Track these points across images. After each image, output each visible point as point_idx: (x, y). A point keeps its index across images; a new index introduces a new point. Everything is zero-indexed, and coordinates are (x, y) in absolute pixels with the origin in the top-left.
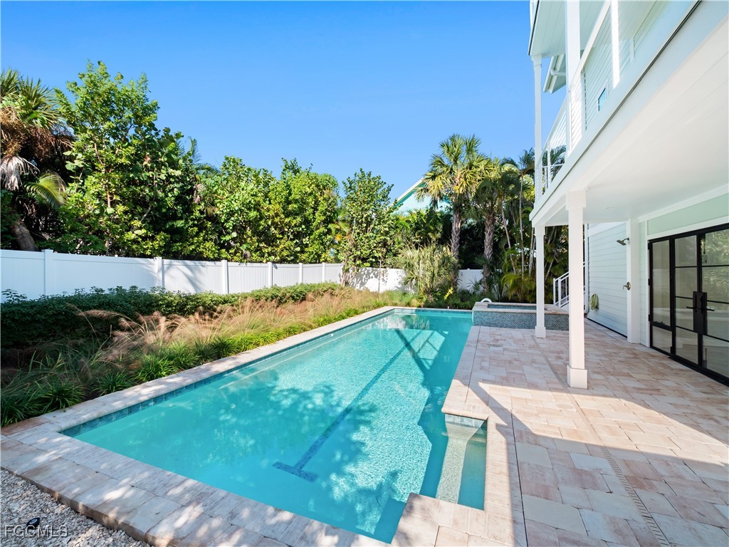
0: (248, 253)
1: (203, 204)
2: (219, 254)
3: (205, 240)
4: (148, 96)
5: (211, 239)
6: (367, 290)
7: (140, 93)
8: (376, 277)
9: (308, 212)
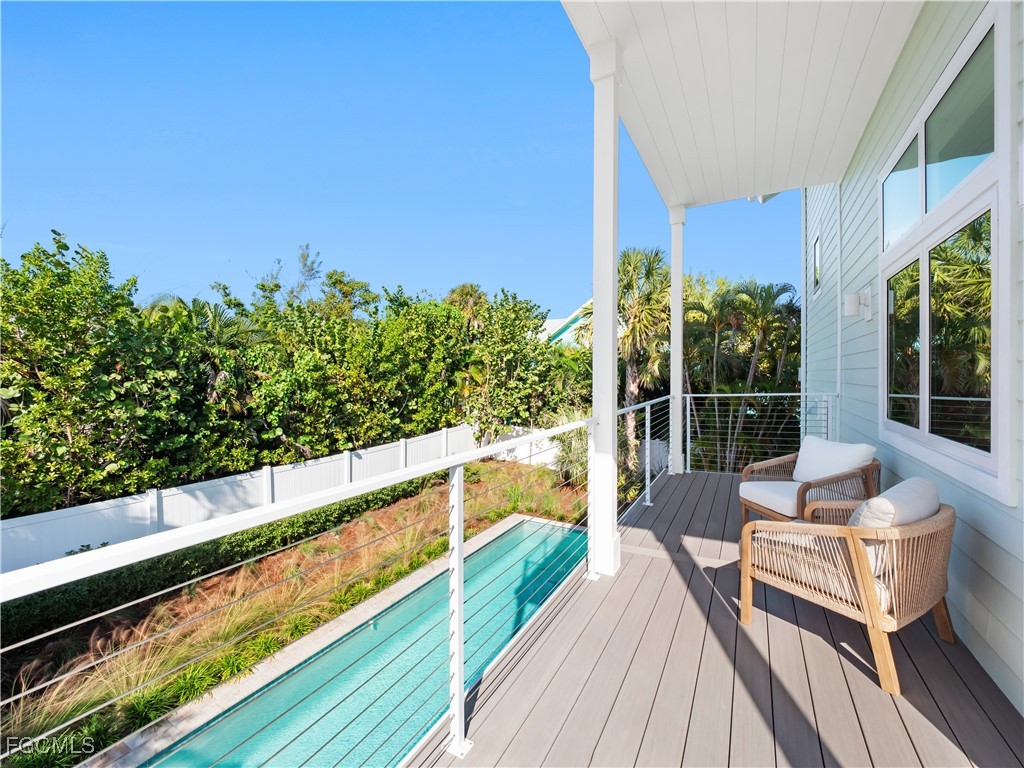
0: (308, 450)
1: (224, 402)
2: (257, 460)
5: (242, 444)
9: (414, 368)
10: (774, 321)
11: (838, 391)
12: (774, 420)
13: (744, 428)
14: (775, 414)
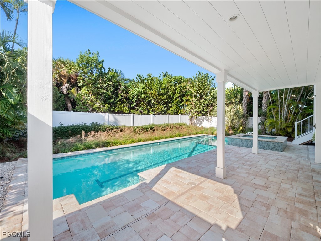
0: (142, 111)
1: (122, 93)
2: (130, 111)
3: (124, 106)
4: (99, 58)
5: (126, 106)
6: (202, 126)
7: (96, 58)
8: (207, 121)
9: (170, 93)
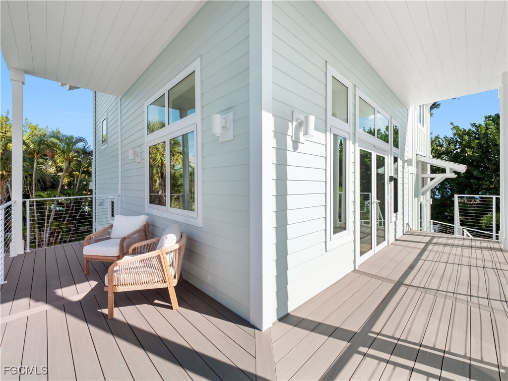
10: (75, 157)
11: (119, 193)
12: (74, 211)
13: (55, 218)
14: (75, 208)
